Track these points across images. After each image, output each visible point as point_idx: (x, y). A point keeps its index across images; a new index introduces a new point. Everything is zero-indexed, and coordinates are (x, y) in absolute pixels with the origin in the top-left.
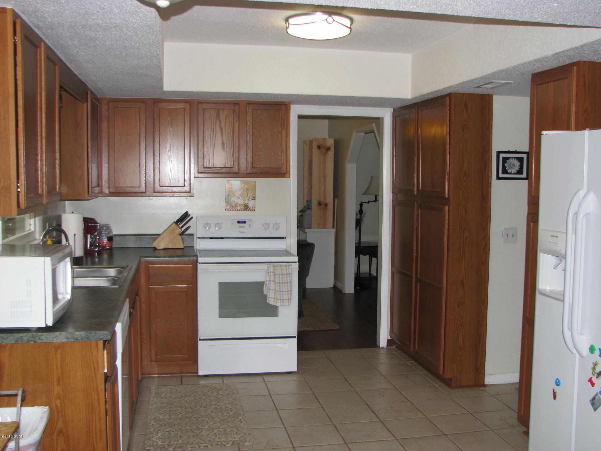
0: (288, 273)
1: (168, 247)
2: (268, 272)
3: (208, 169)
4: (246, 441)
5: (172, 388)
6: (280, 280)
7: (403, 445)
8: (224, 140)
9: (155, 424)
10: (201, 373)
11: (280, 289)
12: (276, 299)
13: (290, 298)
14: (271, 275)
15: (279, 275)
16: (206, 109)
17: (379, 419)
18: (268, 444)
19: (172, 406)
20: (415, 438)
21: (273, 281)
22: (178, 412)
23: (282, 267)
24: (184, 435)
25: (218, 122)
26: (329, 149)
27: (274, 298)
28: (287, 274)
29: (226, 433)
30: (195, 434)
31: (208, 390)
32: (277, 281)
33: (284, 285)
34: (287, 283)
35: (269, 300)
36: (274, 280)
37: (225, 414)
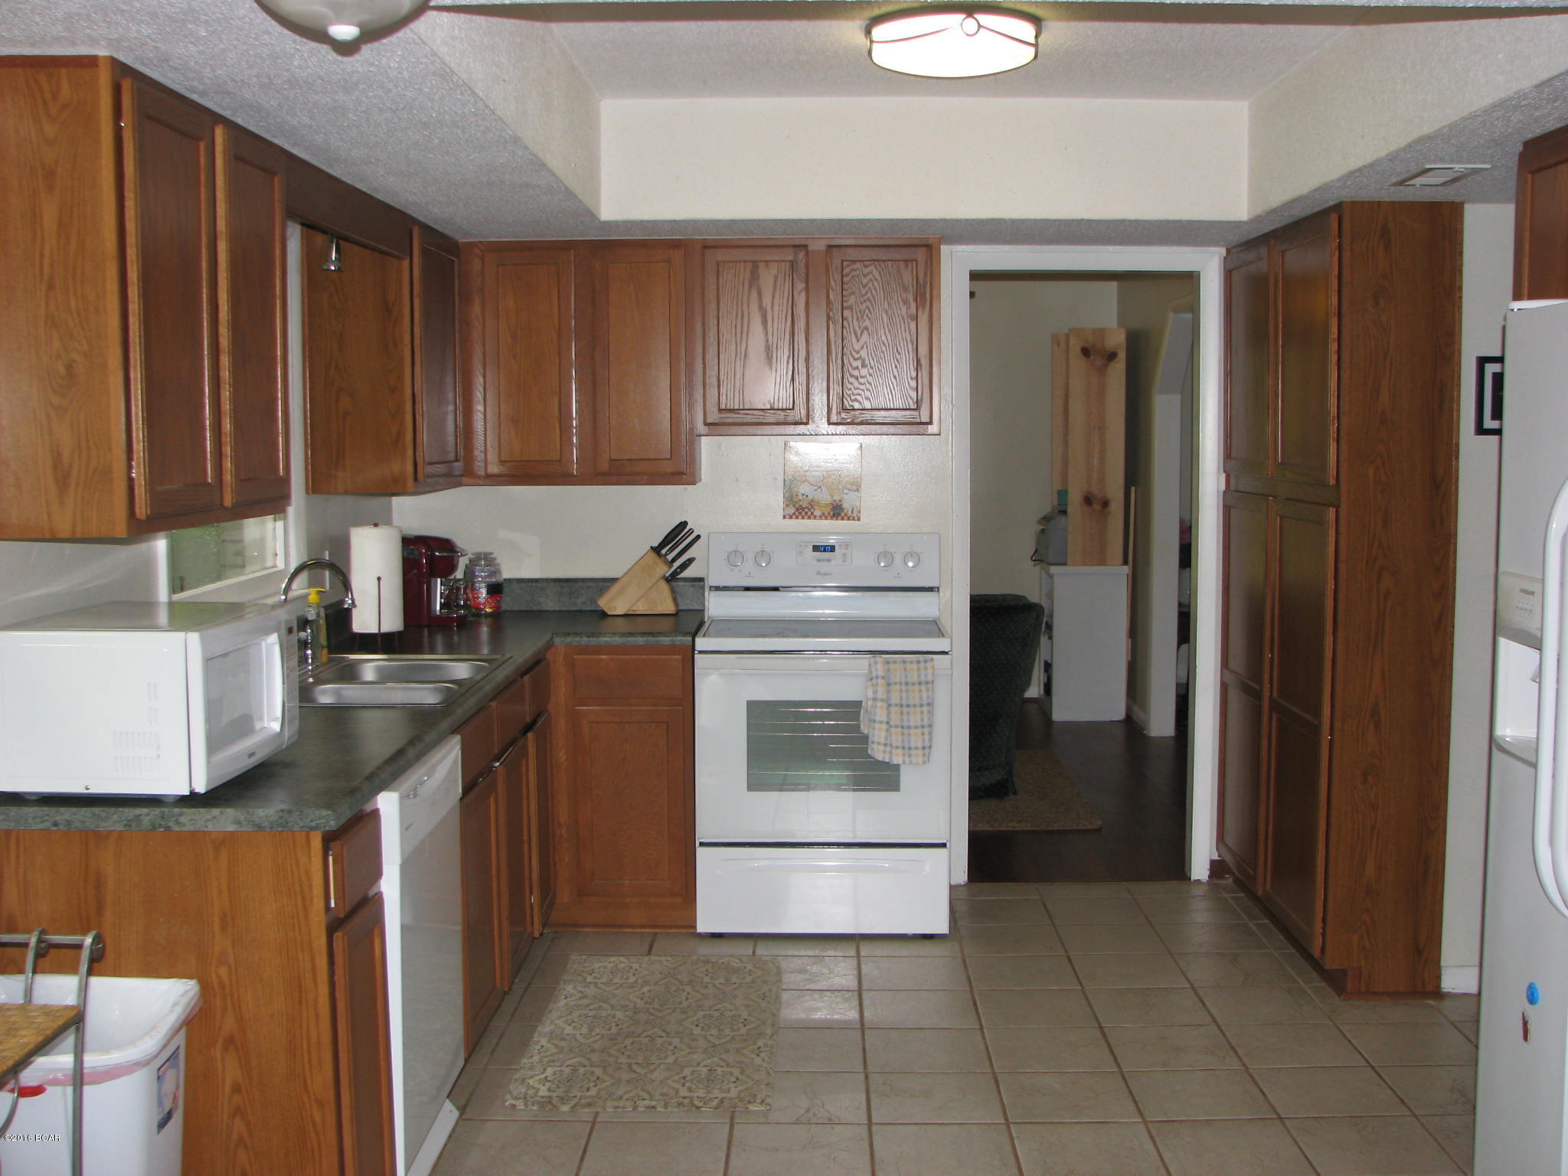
0: (923, 678)
1: (634, 611)
2: (870, 677)
3: (728, 415)
4: (752, 1100)
5: (621, 962)
6: (901, 698)
7: (1157, 1139)
8: (770, 340)
9: (549, 1045)
10: (701, 928)
11: (902, 720)
12: (891, 746)
13: (927, 744)
14: (877, 684)
15: (901, 683)
16: (724, 262)
17: (1118, 1065)
18: (808, 1111)
19: (605, 1005)
20: (1194, 1120)
21: (882, 700)
22: (614, 1020)
23: (908, 666)
24: (606, 1078)
25: (754, 294)
26: (1112, 356)
27: (885, 745)
28: (920, 683)
29: (712, 1078)
30: (634, 1075)
31: (707, 970)
32: (895, 700)
33: (911, 709)
34: (921, 705)
35: (873, 749)
36: (884, 697)
37: (727, 1031)
